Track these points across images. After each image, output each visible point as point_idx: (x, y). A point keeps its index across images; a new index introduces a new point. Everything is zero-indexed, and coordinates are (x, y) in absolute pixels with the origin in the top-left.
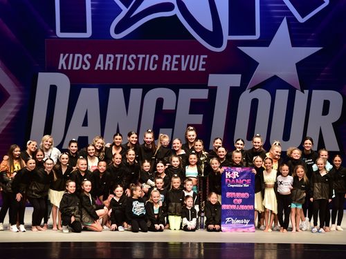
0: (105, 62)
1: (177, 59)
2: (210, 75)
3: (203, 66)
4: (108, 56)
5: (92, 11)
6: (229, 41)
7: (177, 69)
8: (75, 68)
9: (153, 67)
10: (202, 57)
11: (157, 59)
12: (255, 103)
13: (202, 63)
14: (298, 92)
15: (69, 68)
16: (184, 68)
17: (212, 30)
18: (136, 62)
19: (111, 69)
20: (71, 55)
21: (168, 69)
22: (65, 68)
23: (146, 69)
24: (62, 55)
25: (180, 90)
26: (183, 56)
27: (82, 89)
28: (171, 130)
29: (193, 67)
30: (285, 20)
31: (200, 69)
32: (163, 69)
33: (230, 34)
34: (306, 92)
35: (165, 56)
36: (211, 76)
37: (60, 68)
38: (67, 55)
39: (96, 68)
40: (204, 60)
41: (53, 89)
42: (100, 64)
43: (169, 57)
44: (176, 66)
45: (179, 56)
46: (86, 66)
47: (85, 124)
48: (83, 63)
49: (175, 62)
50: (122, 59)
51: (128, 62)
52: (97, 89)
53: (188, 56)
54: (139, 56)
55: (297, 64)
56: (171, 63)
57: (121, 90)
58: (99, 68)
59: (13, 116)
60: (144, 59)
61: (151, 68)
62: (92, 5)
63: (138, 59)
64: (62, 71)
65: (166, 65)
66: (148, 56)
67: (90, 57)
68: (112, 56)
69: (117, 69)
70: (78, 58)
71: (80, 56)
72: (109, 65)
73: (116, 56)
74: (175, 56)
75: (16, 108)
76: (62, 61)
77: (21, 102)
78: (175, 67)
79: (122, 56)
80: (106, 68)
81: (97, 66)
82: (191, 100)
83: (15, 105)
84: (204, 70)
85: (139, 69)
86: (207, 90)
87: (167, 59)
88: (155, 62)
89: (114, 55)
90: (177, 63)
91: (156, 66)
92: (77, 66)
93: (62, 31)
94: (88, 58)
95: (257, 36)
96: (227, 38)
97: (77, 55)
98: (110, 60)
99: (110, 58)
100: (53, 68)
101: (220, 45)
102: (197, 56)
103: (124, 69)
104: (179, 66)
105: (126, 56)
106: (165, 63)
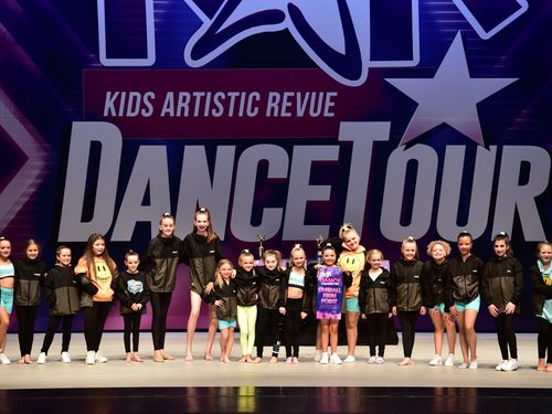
0: (177, 105)
1: (289, 99)
2: (342, 123)
3: (331, 110)
4: (181, 94)
5: (156, 25)
6: (371, 70)
7: (289, 115)
8: (129, 114)
9: (252, 111)
10: (329, 95)
11: (258, 99)
12: (412, 167)
13: (329, 104)
14: (481, 150)
15: (121, 114)
16: (300, 113)
17: (344, 53)
18: (226, 103)
19: (186, 114)
20: (124, 94)
21: (276, 114)
22: (114, 114)
23: (241, 114)
24: (109, 94)
25: (295, 147)
26: (299, 95)
27: (141, 147)
28: (282, 209)
29: (315, 111)
30: (459, 36)
31: (326, 114)
32: (268, 114)
33: (373, 58)
34: (494, 148)
35: (271, 95)
36: (343, 125)
37: (106, 114)
38: (117, 94)
39: (163, 115)
40: (332, 99)
41: (96, 148)
42: (168, 107)
43: (278, 95)
44: (288, 109)
45: (292, 94)
46: (147, 111)
47: (146, 201)
48: (143, 106)
49: (286, 104)
50: (203, 99)
51: (213, 104)
52: (165, 147)
53: (308, 94)
54: (229, 94)
55: (477, 105)
56: (280, 105)
57: (201, 149)
58: (167, 114)
59: (33, 190)
60: (238, 99)
61: (249, 114)
62: (156, 16)
63: (228, 98)
64: (110, 119)
65: (273, 109)
66: (244, 94)
67: (153, 96)
68: (188, 95)
69: (196, 114)
70: (135, 98)
71: (138, 95)
72: (183, 109)
73: (195, 94)
74: (286, 95)
75: (38, 177)
76: (109, 104)
77: (46, 167)
78: (287, 111)
79: (203, 94)
80: (179, 114)
81: (165, 110)
82: (313, 162)
83: (36, 172)
84: (332, 115)
85: (231, 114)
86: (338, 147)
87: (274, 98)
88: (255, 103)
89: (191, 94)
90: (290, 104)
91: (256, 109)
92: (133, 111)
93: (109, 56)
94: (149, 98)
95: (415, 61)
96: (367, 63)
97: (132, 94)
98: (184, 101)
99: (184, 98)
100: (96, 115)
101: (356, 76)
102: (321, 94)
103: (206, 114)
104: (292, 109)
105: (209, 94)
106: (270, 104)
